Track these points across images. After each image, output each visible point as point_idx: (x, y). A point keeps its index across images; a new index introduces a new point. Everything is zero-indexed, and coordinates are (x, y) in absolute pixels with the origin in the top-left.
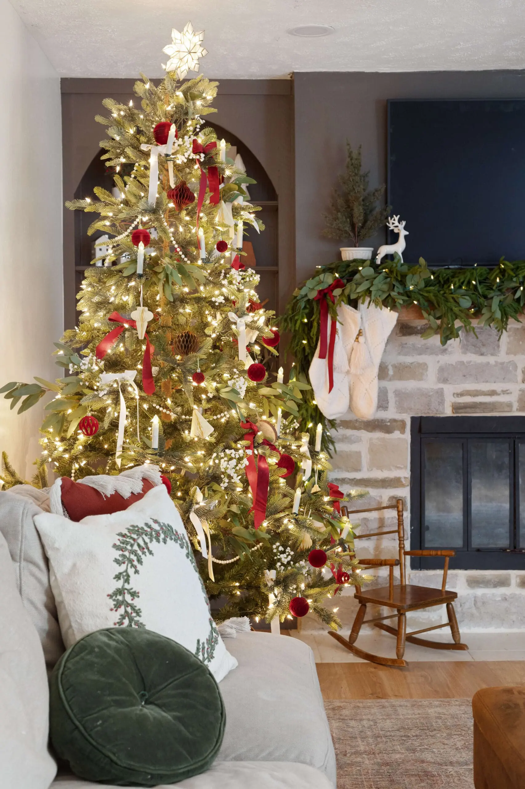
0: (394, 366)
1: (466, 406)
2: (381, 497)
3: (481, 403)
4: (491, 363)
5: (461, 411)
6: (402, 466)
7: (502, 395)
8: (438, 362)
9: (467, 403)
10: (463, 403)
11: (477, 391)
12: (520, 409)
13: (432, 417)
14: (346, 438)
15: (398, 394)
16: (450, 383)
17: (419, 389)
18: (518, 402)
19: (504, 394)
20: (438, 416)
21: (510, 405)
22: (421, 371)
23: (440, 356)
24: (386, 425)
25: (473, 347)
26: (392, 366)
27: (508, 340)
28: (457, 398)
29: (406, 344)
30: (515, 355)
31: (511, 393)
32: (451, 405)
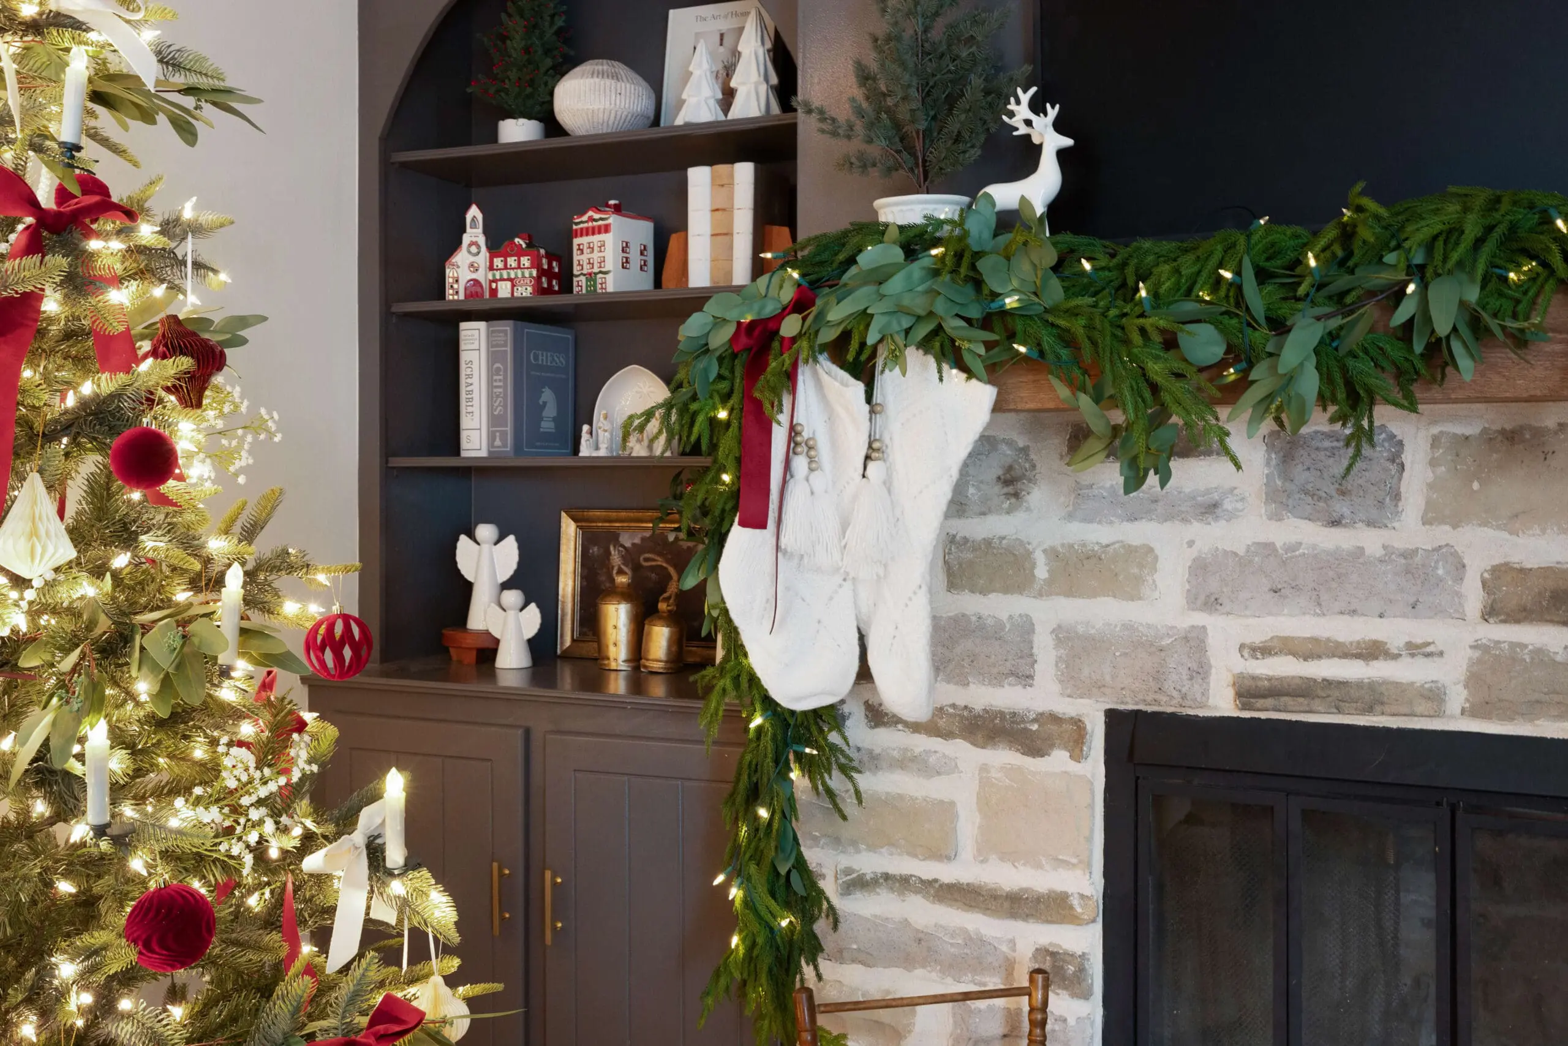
0: (1053, 554)
1: (1277, 690)
2: (1012, 943)
3: (1328, 683)
4: (1368, 552)
5: (1260, 703)
6: (1074, 861)
7: (1406, 660)
8: (1191, 544)
9: (1281, 679)
10: (1270, 679)
11: (1315, 640)
12: (1473, 711)
13: (1173, 716)
14: (914, 759)
15: (1064, 636)
16: (1228, 614)
17: (1128, 627)
18: (1466, 686)
19: (1413, 655)
20: (1191, 712)
21: (1435, 696)
22: (1136, 571)
23: (1196, 525)
24: (1026, 730)
25: (1309, 499)
26: (1044, 551)
27: (1430, 476)
28: (1254, 662)
29: (1091, 486)
30: (1455, 526)
31: (1441, 654)
32: (1230, 680)
